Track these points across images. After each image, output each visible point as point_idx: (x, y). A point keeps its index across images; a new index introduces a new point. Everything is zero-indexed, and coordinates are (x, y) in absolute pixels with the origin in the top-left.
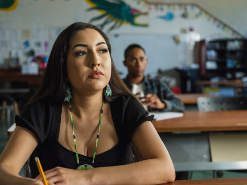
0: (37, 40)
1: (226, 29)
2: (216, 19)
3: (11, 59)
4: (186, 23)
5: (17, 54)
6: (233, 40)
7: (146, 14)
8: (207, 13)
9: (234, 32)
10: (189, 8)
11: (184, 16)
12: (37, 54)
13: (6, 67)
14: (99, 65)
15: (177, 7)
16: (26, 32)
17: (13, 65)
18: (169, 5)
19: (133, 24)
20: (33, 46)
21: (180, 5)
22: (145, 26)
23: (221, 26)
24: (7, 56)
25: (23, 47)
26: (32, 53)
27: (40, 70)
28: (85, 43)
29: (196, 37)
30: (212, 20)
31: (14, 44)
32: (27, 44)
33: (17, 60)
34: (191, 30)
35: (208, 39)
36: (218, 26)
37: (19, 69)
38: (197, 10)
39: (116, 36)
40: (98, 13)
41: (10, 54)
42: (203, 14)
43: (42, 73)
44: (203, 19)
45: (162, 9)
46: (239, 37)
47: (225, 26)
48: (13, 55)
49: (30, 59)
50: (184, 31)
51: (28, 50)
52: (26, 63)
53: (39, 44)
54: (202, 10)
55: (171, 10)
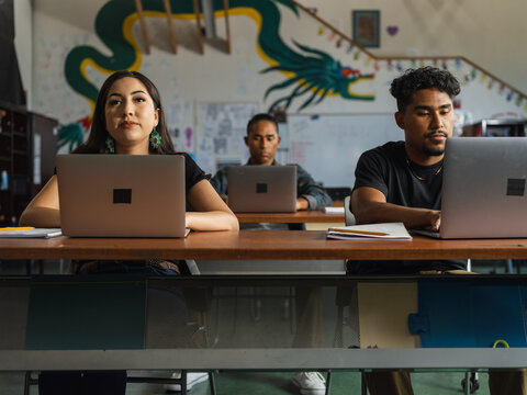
0: (173, 126)
2: (503, 85)
7: (370, 76)
8: (486, 73)
14: (131, 114)
19: (347, 96)
21: (434, 59)
22: (370, 99)
30: (497, 86)
34: (456, 105)
38: (467, 68)
39: (315, 117)
40: (281, 77)
42: (479, 74)
45: (399, 69)
47: (522, 97)
54: (476, 67)
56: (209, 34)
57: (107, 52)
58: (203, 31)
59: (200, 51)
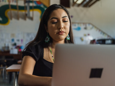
1: (105, 35)
2: (100, 30)
3: (5, 47)
4: (86, 32)
5: (8, 45)
6: (108, 40)
8: (96, 27)
9: (108, 36)
10: (87, 25)
11: (86, 28)
12: (17, 45)
14: (62, 28)
15: (82, 25)
16: (13, 35)
17: (6, 50)
18: (78, 23)
20: (16, 41)
21: (84, 24)
23: (102, 33)
24: (3, 45)
25: (11, 41)
26: (15, 44)
27: (19, 52)
28: (57, 17)
29: (91, 38)
30: (98, 31)
31: (7, 40)
32: (13, 40)
33: (8, 47)
34: (89, 35)
35: (97, 39)
36: (101, 33)
37: (9, 52)
38: (91, 26)
41: (5, 44)
43: (20, 54)
44: (94, 30)
45: (75, 25)
46: (111, 38)
47: (104, 33)
48: (7, 45)
49: (14, 47)
50: (85, 35)
51: (13, 43)
52: (12, 49)
53: (18, 40)
54: (93, 26)
55: (79, 26)
57: (0, 19)
59: (25, 20)
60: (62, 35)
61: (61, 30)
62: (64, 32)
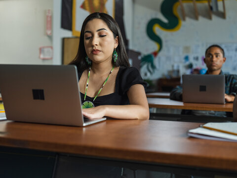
0: (196, 55)
3: (173, 71)
5: (178, 67)
12: (195, 67)
13: (168, 77)
16: (187, 49)
17: (174, 76)
20: (191, 60)
24: (170, 68)
25: (184, 61)
26: (190, 66)
31: (177, 59)
32: (187, 58)
33: (178, 71)
41: (173, 66)
48: (175, 68)
51: (188, 63)
53: (197, 59)
56: (214, 9)
57: (165, 20)
58: (211, 8)
59: (210, 18)
60: (96, 54)
61: (94, 48)
62: (99, 51)
